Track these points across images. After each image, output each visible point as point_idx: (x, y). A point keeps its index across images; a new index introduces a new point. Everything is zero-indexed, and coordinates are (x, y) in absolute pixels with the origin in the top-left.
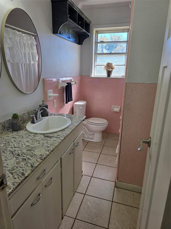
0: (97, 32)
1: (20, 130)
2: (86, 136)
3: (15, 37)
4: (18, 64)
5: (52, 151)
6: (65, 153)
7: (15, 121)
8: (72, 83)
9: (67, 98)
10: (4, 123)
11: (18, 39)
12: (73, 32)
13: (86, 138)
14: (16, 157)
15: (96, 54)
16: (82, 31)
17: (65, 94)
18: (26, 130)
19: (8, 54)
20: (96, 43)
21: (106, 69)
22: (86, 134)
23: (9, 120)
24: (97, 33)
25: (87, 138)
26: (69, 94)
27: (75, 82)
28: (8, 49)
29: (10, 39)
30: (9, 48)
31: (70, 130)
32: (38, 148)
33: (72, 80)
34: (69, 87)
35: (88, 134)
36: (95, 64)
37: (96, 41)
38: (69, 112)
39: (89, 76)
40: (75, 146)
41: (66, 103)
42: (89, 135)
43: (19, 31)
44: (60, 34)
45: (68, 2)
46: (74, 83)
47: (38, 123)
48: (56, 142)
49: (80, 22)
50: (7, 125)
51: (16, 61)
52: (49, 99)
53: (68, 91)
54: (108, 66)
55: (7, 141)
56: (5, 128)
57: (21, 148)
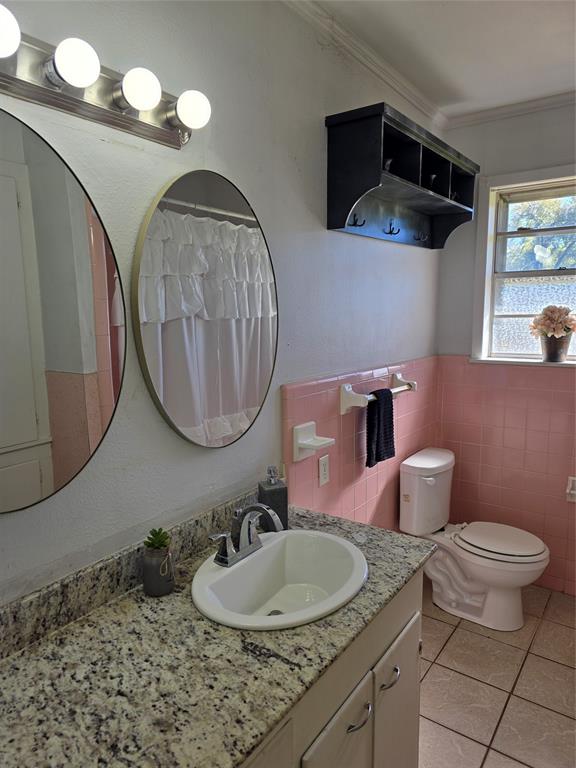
0: (505, 199)
1: (167, 594)
2: (452, 596)
3: (222, 241)
4: (226, 322)
5: (249, 753)
6: (323, 734)
7: (154, 561)
8: (393, 391)
9: (374, 446)
10: (119, 564)
11: (230, 246)
12: (406, 211)
13: (450, 605)
14: (100, 760)
15: (500, 273)
16: (443, 204)
17: (365, 431)
18: (189, 595)
19: (198, 296)
20: (500, 237)
21: (541, 330)
22: (451, 585)
23: (138, 550)
24: (505, 201)
25: (454, 604)
26: (382, 431)
27: (409, 384)
28: (199, 278)
29: (206, 248)
30: (202, 275)
31: (353, 624)
32: (197, 719)
33: (399, 376)
34: (379, 408)
35: (459, 586)
36: (496, 313)
37: (499, 231)
38: (379, 493)
39: (470, 356)
40: (377, 688)
41: (369, 464)
42: (462, 593)
43: (236, 221)
44: (355, 224)
45: (383, 120)
46: (406, 387)
47: (239, 563)
48: (279, 692)
49: (434, 176)
50: (128, 571)
51: (220, 314)
52: (298, 457)
53: (376, 422)
54: (551, 319)
55: (109, 647)
56: (118, 580)
57: (136, 705)
